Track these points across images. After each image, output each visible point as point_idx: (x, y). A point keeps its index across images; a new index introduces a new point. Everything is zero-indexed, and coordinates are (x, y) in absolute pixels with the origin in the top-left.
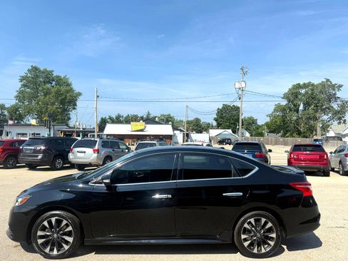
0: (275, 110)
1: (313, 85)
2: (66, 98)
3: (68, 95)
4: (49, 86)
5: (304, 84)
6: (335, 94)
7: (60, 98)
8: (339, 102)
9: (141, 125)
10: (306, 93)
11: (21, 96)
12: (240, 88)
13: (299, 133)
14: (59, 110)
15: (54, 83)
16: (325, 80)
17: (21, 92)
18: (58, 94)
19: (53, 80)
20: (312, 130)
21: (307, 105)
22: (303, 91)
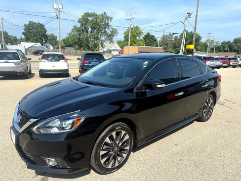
0: (73, 30)
1: (96, 15)
5: (91, 14)
6: (108, 23)
8: (110, 29)
10: (93, 20)
12: (57, 9)
13: (89, 48)
16: (103, 13)
20: (96, 46)
21: (93, 28)
22: (90, 19)
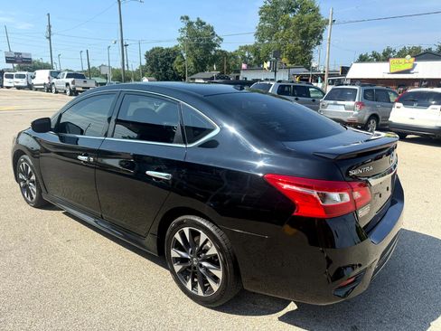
2: (308, 29)
3: (311, 25)
4: (291, 15)
7: (301, 31)
9: (406, 63)
11: (261, 33)
14: (299, 47)
15: (297, 10)
17: (261, 28)
18: (299, 24)
19: (296, 7)
